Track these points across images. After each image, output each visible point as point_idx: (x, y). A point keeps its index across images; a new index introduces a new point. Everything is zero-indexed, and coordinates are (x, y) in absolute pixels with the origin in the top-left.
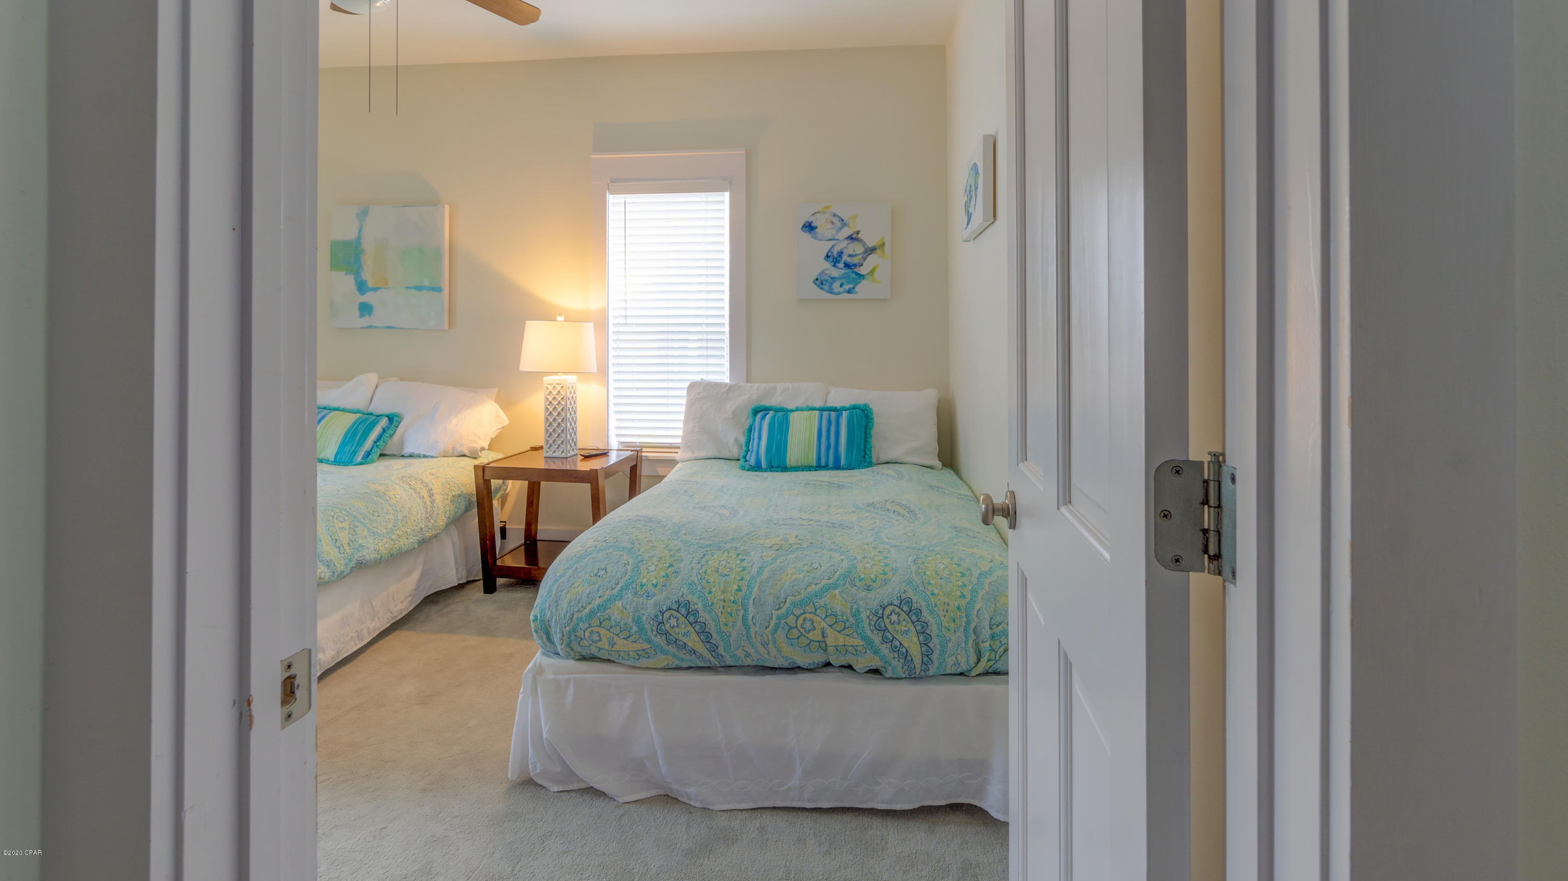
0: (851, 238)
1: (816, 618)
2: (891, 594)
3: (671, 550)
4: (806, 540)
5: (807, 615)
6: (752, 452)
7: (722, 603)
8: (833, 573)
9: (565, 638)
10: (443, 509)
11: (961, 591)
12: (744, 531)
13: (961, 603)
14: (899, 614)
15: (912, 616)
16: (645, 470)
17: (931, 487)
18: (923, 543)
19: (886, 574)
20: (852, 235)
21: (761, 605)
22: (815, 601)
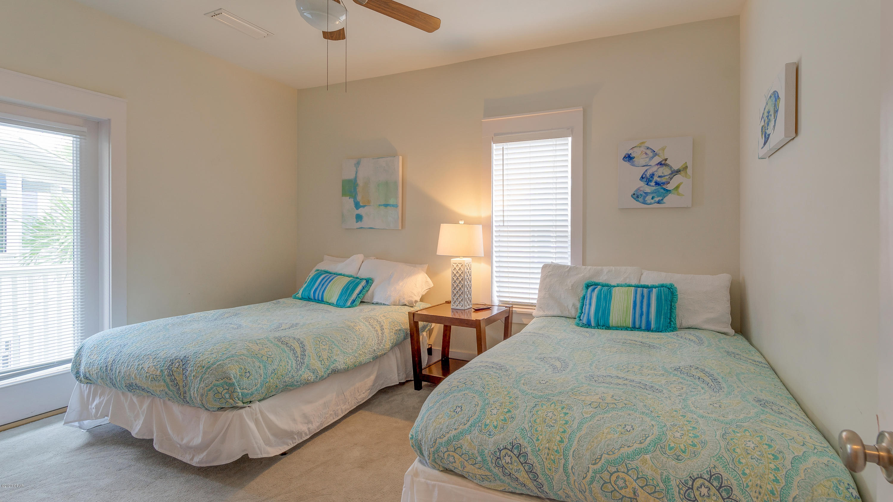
0: (660, 164)
1: (627, 478)
2: (700, 467)
3: (511, 397)
4: (621, 401)
5: (620, 474)
6: (584, 314)
7: (547, 451)
8: (644, 438)
9: (431, 455)
10: (389, 338)
11: (774, 475)
12: (569, 386)
13: (775, 488)
14: (709, 488)
15: (722, 492)
16: (515, 320)
17: (728, 352)
18: (731, 417)
19: (696, 446)
20: (661, 161)
21: (579, 458)
22: (628, 462)
